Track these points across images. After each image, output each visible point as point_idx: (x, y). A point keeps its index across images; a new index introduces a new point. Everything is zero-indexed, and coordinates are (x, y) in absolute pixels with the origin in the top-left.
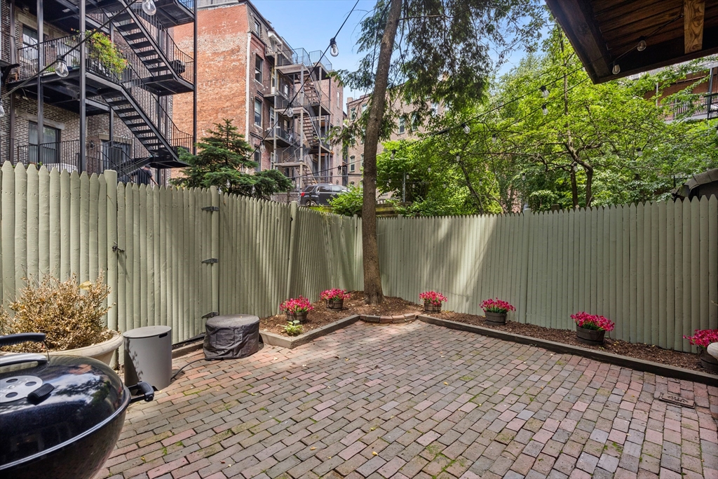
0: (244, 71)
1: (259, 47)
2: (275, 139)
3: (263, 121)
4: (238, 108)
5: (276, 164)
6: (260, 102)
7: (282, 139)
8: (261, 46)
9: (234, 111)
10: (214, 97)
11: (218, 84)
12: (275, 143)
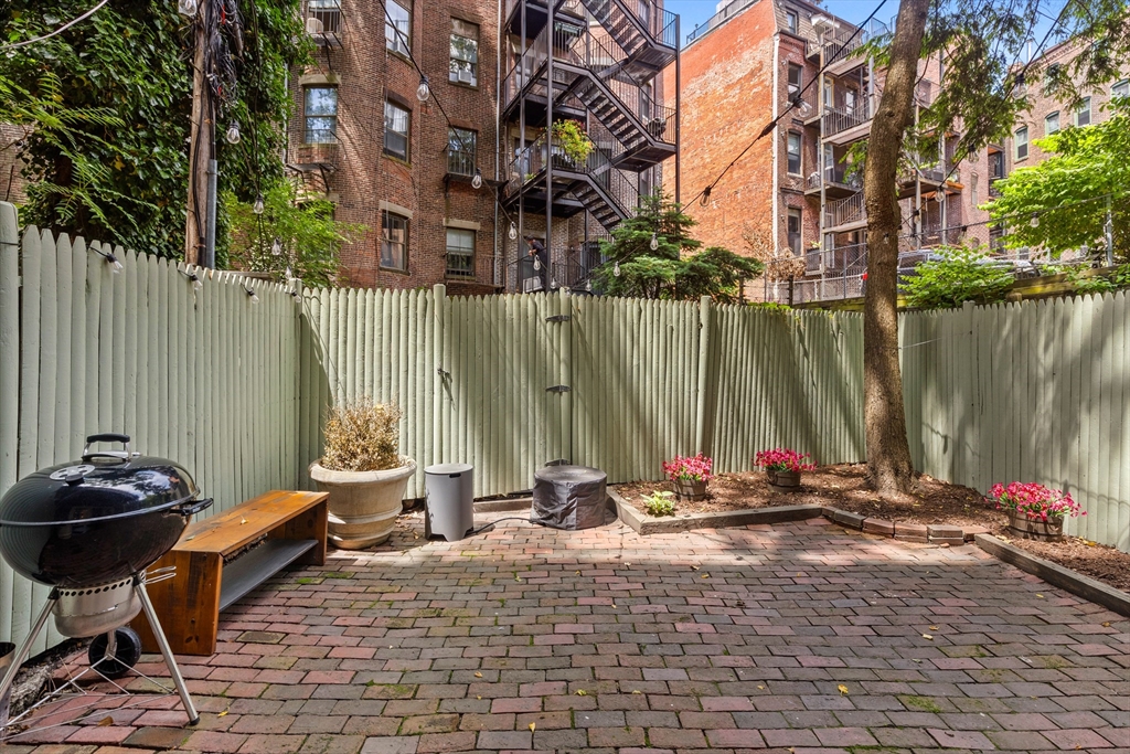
0: (768, 96)
1: (794, 49)
2: (822, 190)
3: (805, 165)
4: (761, 155)
5: (826, 230)
6: (797, 135)
7: (837, 185)
8: (798, 46)
9: (755, 161)
10: (727, 149)
11: (733, 129)
12: (823, 196)
